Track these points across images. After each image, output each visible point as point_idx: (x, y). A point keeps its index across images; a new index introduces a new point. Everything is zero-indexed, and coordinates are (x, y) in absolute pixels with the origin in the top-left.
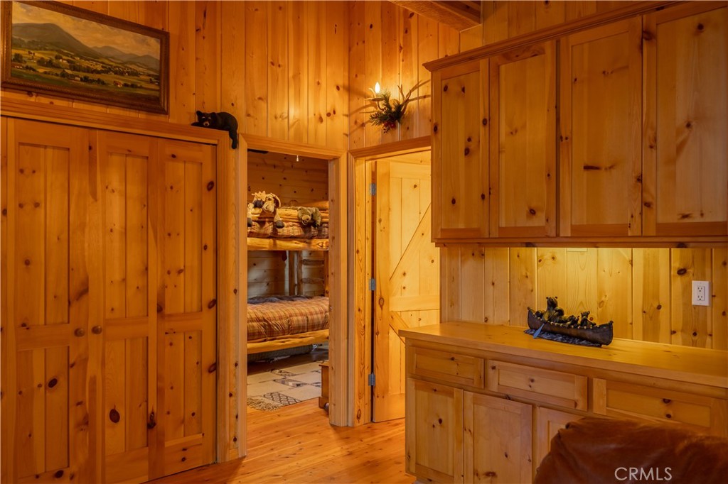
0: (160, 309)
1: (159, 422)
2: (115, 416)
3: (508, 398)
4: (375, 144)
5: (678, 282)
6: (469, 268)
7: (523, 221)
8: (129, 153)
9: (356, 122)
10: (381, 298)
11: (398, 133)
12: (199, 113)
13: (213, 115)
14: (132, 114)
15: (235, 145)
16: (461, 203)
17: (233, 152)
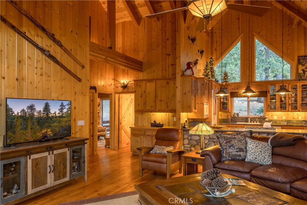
3: (148, 136)
4: (120, 92)
5: (172, 117)
6: (140, 116)
7: (151, 108)
9: (116, 86)
10: (120, 123)
11: (126, 90)
13: (93, 87)
15: (96, 92)
16: (140, 105)
17: (95, 94)
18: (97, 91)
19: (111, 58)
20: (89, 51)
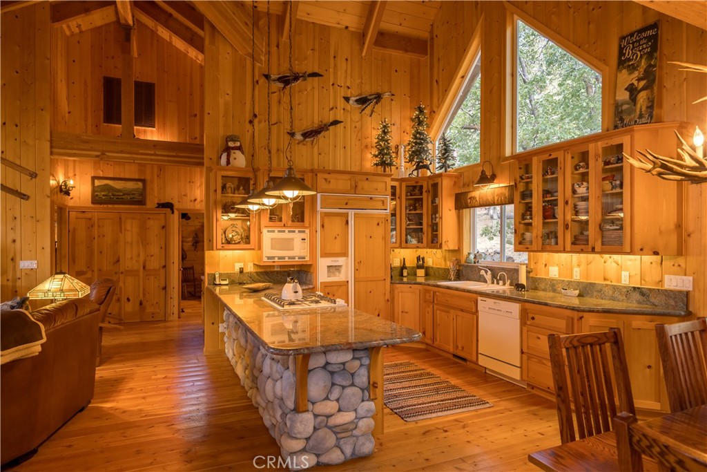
0: (144, 268)
1: (144, 303)
2: (128, 300)
8: (133, 218)
12: (158, 204)
13: (164, 203)
14: (134, 206)
15: (173, 213)
18: (175, 211)
19: (117, 152)
20: (51, 147)
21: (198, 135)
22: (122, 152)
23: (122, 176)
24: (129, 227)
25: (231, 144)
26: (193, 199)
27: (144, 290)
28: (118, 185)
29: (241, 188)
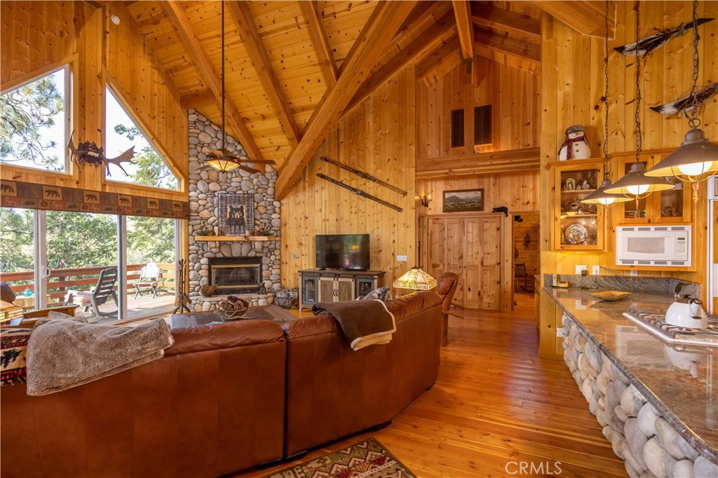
0: (482, 263)
1: (482, 294)
2: (469, 290)
8: (473, 222)
12: (494, 209)
13: (499, 208)
14: (474, 212)
15: (507, 216)
18: (508, 213)
19: (461, 168)
20: (416, 171)
21: (530, 142)
22: (464, 167)
23: (465, 188)
24: (470, 230)
25: (572, 136)
26: (526, 202)
27: (482, 282)
28: (462, 196)
29: (585, 182)
